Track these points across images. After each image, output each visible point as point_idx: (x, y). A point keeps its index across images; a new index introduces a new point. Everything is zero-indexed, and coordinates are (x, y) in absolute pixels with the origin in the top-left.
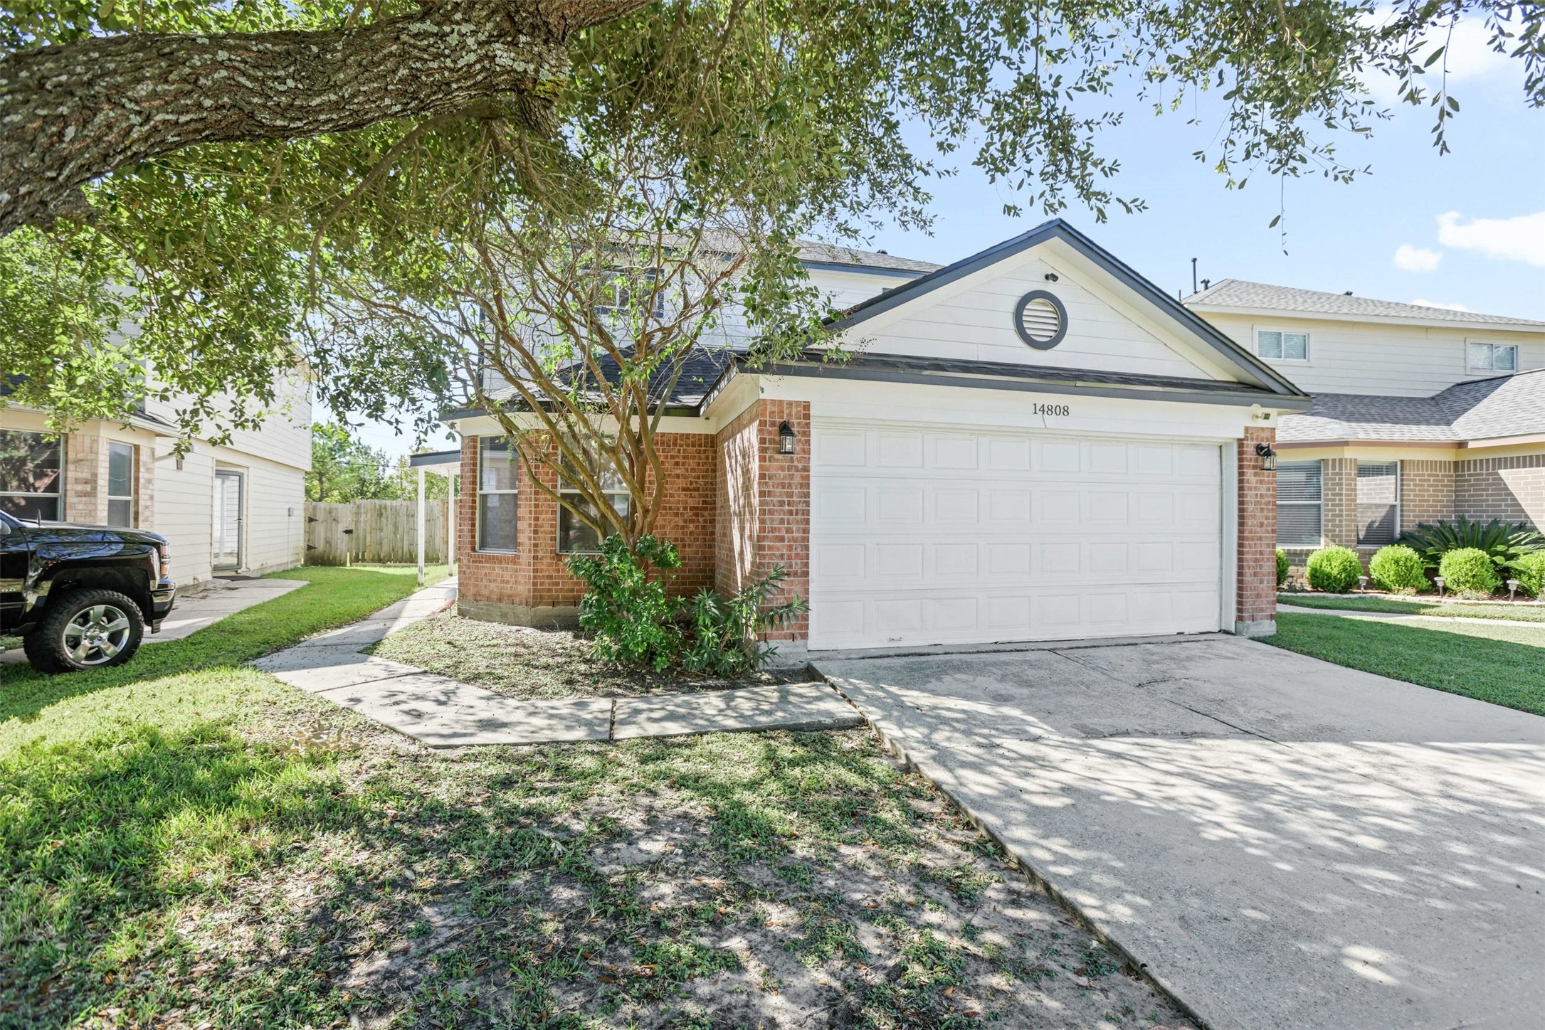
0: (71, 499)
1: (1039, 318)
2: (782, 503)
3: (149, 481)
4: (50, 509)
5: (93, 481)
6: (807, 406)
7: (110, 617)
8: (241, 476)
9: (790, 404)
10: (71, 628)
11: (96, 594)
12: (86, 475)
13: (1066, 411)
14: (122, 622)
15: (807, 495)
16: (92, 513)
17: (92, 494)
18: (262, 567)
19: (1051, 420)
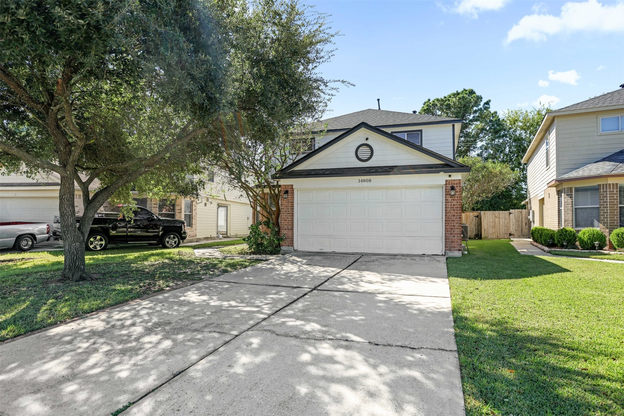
0: (177, 214)
1: (364, 152)
2: (286, 211)
3: (196, 209)
4: (173, 216)
5: (181, 210)
6: (292, 186)
7: (174, 238)
8: (227, 207)
9: (288, 185)
10: (167, 239)
11: (171, 233)
12: (180, 208)
13: (370, 180)
14: (176, 239)
15: (293, 209)
16: (181, 217)
17: (181, 213)
18: (236, 235)
19: (365, 184)
